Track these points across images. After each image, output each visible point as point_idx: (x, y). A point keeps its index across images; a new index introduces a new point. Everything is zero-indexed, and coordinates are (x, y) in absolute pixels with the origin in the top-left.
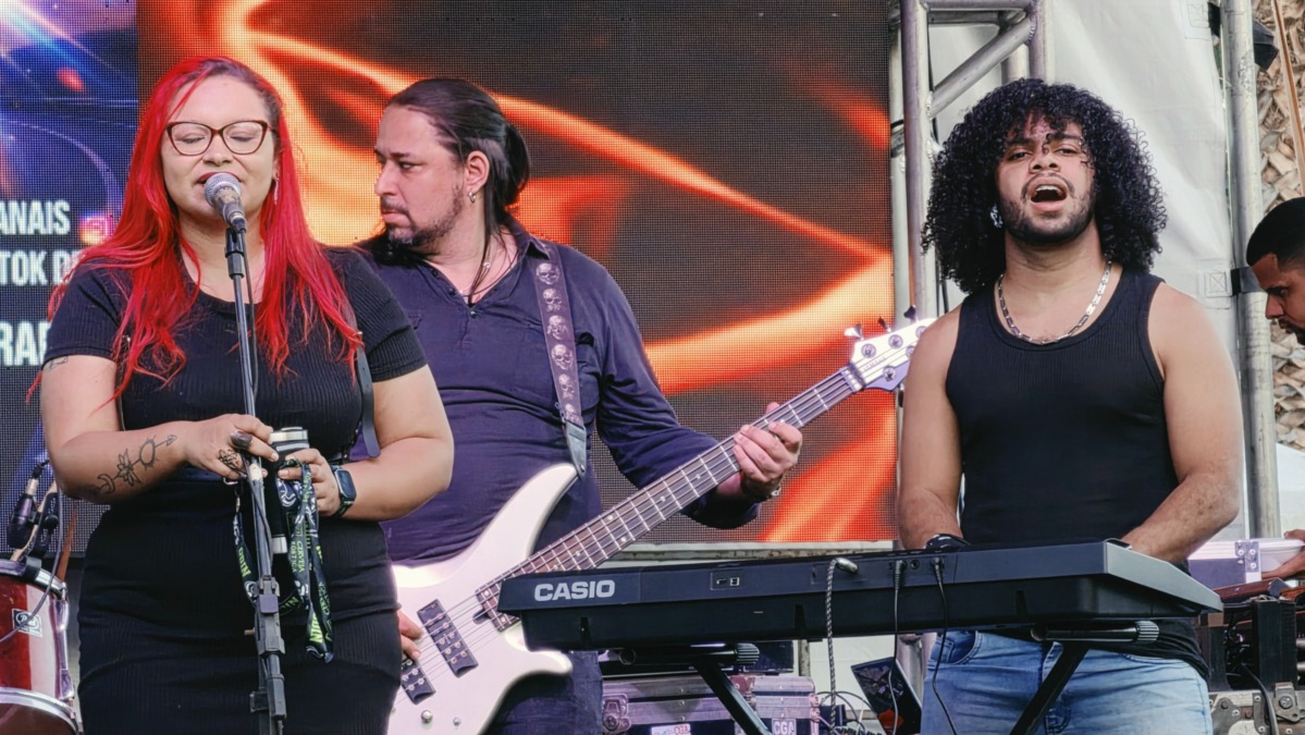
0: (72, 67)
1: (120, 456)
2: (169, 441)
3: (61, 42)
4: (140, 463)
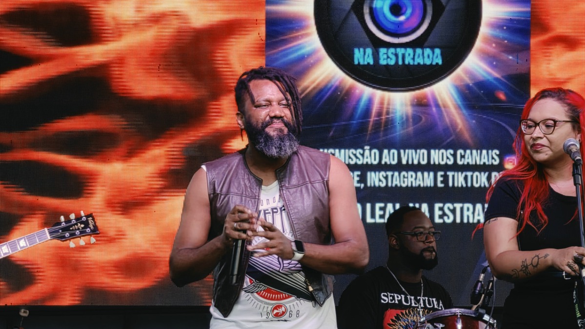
0: (502, 90)
1: (523, 262)
2: (546, 256)
3: (496, 79)
4: (531, 265)
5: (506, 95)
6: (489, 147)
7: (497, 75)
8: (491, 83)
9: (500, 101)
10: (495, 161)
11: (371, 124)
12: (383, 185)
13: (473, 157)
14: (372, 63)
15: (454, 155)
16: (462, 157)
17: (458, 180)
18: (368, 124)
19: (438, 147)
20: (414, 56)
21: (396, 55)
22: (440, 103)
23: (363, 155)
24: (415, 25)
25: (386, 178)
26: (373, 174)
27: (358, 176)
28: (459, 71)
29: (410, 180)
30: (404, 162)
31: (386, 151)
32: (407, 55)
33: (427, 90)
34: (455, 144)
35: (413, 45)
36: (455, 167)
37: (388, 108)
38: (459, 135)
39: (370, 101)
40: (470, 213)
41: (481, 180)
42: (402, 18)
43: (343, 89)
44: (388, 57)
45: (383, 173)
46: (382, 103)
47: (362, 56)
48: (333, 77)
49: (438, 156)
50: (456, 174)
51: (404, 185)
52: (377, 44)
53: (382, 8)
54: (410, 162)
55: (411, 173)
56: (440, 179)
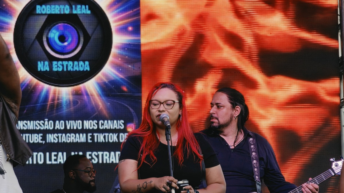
0: (125, 85)
1: (138, 186)
2: (151, 182)
3: (122, 79)
4: (143, 188)
5: (127, 88)
6: (118, 119)
7: (121, 76)
8: (118, 81)
9: (124, 92)
10: (122, 126)
11: (48, 106)
12: (56, 141)
13: (108, 125)
14: (48, 70)
15: (98, 124)
16: (102, 124)
17: (100, 138)
18: (47, 106)
19: (88, 119)
20: (73, 66)
21: (63, 65)
22: (89, 93)
23: (44, 124)
24: (74, 47)
25: (58, 137)
26: (50, 135)
27: (41, 136)
28: (100, 74)
29: (72, 138)
30: (68, 128)
31: (57, 122)
32: (69, 65)
33: (81, 86)
34: (98, 117)
35: (73, 59)
36: (98, 131)
37: (58, 97)
38: (100, 112)
39: (48, 92)
40: (107, 157)
41: (113, 138)
42: (66, 44)
43: (31, 85)
44: (58, 67)
45: (56, 135)
46: (55, 93)
47: (43, 66)
48: (26, 78)
49: (88, 124)
50: (99, 135)
51: (68, 142)
52: (51, 59)
53: (54, 38)
54: (72, 128)
55: (72, 134)
56: (89, 138)
